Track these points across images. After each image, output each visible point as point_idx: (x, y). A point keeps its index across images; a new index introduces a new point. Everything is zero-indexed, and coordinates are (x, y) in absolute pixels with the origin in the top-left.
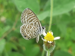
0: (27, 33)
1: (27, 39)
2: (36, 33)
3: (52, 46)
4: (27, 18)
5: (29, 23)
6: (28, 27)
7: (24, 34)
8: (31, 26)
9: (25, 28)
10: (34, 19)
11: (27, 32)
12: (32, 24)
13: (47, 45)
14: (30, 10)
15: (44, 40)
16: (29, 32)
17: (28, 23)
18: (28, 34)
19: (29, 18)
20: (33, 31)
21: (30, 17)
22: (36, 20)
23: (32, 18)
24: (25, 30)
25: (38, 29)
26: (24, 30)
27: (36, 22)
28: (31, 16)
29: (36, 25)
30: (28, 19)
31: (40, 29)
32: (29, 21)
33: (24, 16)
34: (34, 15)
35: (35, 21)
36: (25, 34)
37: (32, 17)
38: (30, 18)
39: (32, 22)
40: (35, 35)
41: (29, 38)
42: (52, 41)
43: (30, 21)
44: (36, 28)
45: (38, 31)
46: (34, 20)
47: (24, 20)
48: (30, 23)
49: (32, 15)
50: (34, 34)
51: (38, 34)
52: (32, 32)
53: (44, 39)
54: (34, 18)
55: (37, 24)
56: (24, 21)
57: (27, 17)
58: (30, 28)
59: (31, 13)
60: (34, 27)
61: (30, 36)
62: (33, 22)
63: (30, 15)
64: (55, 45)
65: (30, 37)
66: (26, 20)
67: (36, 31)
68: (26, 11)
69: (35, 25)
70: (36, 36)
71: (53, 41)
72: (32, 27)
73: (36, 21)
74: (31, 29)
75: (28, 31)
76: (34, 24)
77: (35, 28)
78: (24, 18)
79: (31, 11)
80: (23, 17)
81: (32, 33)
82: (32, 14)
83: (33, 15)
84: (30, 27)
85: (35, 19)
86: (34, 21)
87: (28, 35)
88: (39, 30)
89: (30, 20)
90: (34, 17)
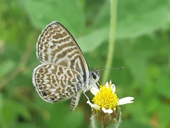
0: (48, 86)
1: (48, 100)
2: (73, 86)
3: (112, 122)
4: (52, 47)
5: (57, 60)
6: (54, 71)
7: (41, 89)
8: (61, 69)
9: (47, 72)
10: (70, 51)
11: (49, 83)
12: (65, 64)
13: (100, 119)
14: (61, 27)
15: (92, 106)
16: (56, 83)
17: (54, 60)
18: (52, 87)
19: (56, 48)
20: (65, 81)
21: (59, 45)
22: (76, 52)
23: (66, 49)
24: (46, 77)
25: (78, 77)
26: (43, 77)
27: (76, 58)
28: (63, 43)
29: (75, 67)
30: (54, 49)
31: (85, 76)
32: (57, 54)
33: (45, 41)
34: (71, 40)
35: (73, 55)
36: (45, 87)
37: (65, 46)
38: (60, 48)
39: (66, 58)
40: (70, 91)
41: (53, 99)
42: (112, 109)
43: (60, 56)
44: (74, 73)
45: (78, 81)
46: (70, 54)
47: (45, 51)
48: (60, 60)
49: (65, 40)
50: (68, 88)
51: (78, 90)
52: (62, 84)
53: (93, 103)
54: (69, 48)
55: (77, 64)
56: (44, 55)
57: (52, 44)
58: (59, 74)
59: (65, 34)
60: (68, 72)
61: (57, 94)
62: (68, 59)
63: (60, 39)
64: (120, 119)
65: (56, 97)
66: (50, 51)
67: (74, 81)
68: (52, 29)
69: (72, 67)
70: (72, 93)
71: (115, 109)
72: (65, 72)
73: (76, 55)
74: (62, 75)
75: (54, 81)
76: (69, 64)
77: (71, 72)
78: (44, 48)
79: (64, 31)
80: (42, 45)
81: (64, 86)
82: (65, 37)
83: (68, 39)
84: (58, 70)
85: (73, 52)
86: (70, 57)
87: (53, 91)
88: (82, 79)
89: (61, 52)
90: (71, 44)
